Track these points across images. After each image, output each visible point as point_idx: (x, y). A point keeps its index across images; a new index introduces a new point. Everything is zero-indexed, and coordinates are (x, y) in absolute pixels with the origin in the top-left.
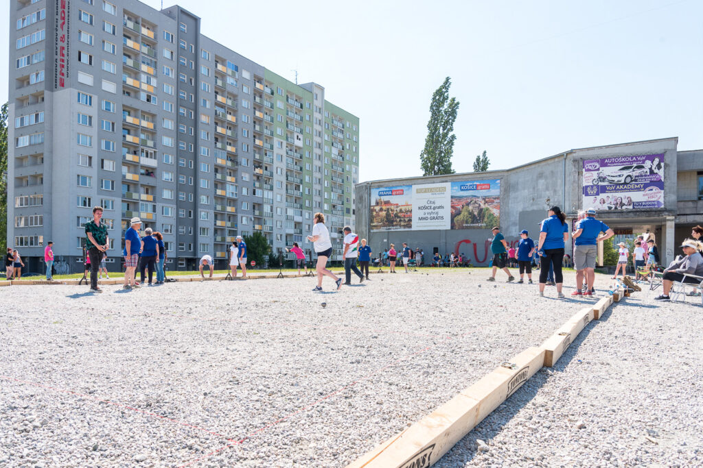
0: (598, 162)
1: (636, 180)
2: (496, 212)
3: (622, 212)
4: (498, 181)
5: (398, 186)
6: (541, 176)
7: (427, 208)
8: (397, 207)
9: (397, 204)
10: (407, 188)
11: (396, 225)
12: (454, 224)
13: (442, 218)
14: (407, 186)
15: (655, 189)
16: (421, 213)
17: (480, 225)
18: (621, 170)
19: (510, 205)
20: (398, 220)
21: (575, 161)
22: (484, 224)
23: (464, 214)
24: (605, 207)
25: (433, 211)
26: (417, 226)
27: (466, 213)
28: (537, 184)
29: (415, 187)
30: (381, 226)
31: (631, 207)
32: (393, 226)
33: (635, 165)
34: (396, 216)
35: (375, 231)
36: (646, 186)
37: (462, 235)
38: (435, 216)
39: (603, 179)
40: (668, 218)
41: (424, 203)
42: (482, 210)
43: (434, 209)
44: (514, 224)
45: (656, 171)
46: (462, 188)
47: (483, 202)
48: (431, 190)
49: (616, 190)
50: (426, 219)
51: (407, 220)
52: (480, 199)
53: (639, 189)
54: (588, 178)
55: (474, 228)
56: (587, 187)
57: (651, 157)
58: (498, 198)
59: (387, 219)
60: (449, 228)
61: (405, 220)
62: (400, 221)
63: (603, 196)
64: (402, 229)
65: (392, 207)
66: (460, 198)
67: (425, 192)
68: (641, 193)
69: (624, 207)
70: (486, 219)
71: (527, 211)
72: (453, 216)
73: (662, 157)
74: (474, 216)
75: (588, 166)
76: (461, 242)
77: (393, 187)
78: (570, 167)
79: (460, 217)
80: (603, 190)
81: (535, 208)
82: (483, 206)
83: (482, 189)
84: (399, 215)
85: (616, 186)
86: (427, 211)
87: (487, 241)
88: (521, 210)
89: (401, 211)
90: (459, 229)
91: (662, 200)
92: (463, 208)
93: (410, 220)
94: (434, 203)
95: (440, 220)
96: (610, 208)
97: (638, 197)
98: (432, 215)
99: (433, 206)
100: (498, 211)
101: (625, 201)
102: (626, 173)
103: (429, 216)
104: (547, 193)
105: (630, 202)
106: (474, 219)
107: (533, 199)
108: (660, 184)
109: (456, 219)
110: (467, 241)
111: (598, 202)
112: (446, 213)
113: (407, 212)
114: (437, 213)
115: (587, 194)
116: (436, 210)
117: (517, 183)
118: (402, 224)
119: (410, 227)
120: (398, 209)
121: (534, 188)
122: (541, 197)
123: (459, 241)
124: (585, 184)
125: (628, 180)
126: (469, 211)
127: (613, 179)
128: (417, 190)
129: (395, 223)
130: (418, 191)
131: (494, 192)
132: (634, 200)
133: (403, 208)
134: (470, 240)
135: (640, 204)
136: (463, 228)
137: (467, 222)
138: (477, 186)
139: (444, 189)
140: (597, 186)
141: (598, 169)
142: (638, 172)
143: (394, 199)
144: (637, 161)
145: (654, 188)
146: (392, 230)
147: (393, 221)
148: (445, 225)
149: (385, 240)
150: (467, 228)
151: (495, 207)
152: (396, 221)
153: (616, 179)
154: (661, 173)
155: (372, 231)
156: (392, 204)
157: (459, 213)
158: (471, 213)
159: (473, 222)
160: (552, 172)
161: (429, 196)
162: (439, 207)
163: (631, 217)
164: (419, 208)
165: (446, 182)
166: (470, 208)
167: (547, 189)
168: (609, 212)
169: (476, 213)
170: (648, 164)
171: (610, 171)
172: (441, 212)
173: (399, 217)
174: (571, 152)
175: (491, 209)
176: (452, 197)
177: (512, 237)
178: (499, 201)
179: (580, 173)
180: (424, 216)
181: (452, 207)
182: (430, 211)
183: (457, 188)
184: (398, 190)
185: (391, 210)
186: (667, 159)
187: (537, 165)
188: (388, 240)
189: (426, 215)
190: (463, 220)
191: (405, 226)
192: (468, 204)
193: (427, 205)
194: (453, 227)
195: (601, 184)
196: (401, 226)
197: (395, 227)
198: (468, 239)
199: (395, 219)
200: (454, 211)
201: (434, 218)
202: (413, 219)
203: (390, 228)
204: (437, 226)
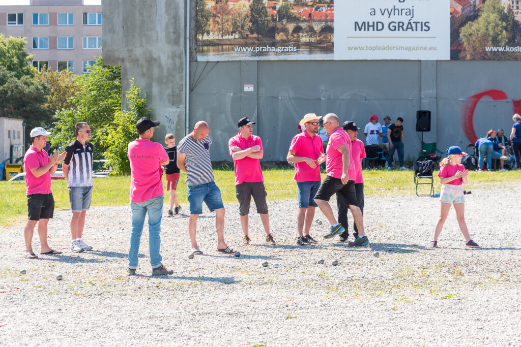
11: (284, 43)
12: (460, 44)
13: (425, 26)
20: (291, 27)
23: (487, 19)
25: (399, 5)
27: (493, 17)
30: (233, 44)
32: (274, 44)
34: (284, 14)
35: (212, 57)
37: (482, 77)
38: (405, 19)
50: (376, 26)
51: (317, 27)
55: (515, 57)
59: (254, 21)
60: (447, 56)
61: (311, 29)
62: (298, 30)
64: (304, 56)
72: (457, 24)
74: (516, 24)
76: (478, 97)
79: (478, 26)
84: (294, 11)
86: (379, 4)
90: (473, 59)
93: (328, 29)
95: (419, 33)
98: (396, 18)
103: (386, 20)
106: (515, 33)
109: (464, 31)
110: (497, 95)
113: (317, 4)
114: (410, 12)
116: (409, 4)
118: (304, 39)
119: (330, 49)
123: (474, 93)
126: (500, 11)
129: (279, 37)
134: (505, 90)
136: (485, 57)
137: (495, 42)
146: (272, 57)
147: (273, 31)
148: (435, 46)
149: (249, 88)
150: (496, 56)
152: (285, 30)
155: (200, 58)
157: (474, 16)
158: (506, 17)
159: (511, 42)
166: (505, 2)
169: (520, 17)
172: (421, 10)
173: (292, 19)
180: (371, 20)
182: (389, 4)
188: (257, 88)
189: (378, 17)
190: (486, 35)
191: (311, 47)
194: (456, 52)
196: (298, 45)
197: (279, 49)
198: (499, 88)
199: (279, 25)
200: (459, 8)
201: (400, 26)
202: (336, 26)
203: (265, 49)
204: (409, 49)
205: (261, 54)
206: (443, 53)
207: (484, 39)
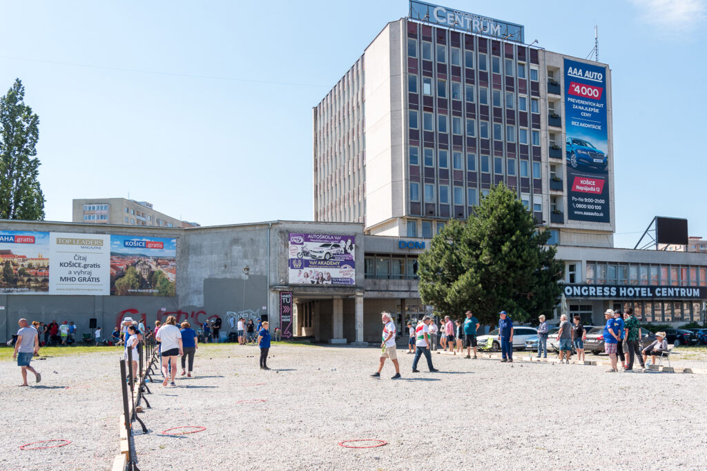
0: (302, 236)
1: (333, 258)
2: (171, 277)
3: (322, 287)
4: (174, 241)
5: (26, 231)
6: (236, 241)
7: (74, 265)
8: (24, 261)
9: (24, 257)
10: (42, 235)
11: (21, 286)
12: (115, 288)
13: (98, 280)
14: (41, 232)
15: (349, 268)
16: (65, 272)
17: (151, 291)
18: (322, 246)
19: (189, 270)
20: (26, 279)
21: (281, 232)
22: (156, 291)
23: (129, 277)
24: (308, 281)
25: (84, 270)
26: (55, 288)
27: (132, 276)
28: (231, 250)
29: (54, 236)
31: (330, 283)
32: (16, 287)
33: (333, 243)
34: (22, 273)
36: (341, 264)
37: (127, 303)
38: (87, 276)
39: (306, 253)
40: (359, 294)
41: (69, 258)
42: (153, 273)
43: (85, 266)
44: (197, 292)
45: (349, 251)
46: (127, 243)
47: (155, 263)
48: (81, 242)
49: (318, 266)
50: (71, 279)
51: (40, 279)
52: (151, 260)
53: (336, 266)
54: (294, 251)
55: (143, 294)
56: (292, 259)
57: (345, 238)
58: (174, 260)
59: (5, 276)
60: (108, 293)
61: (37, 280)
62: (29, 280)
63: (307, 270)
64: (33, 293)
65: (16, 260)
66: (123, 256)
67: (71, 243)
68: (338, 270)
69: (324, 282)
70: (158, 284)
71: (216, 279)
72: (113, 279)
73: (353, 238)
74: (143, 279)
75: (293, 239)
76: (124, 312)
77: (16, 231)
78: (276, 238)
79: (124, 280)
80: (306, 264)
81: (228, 276)
82: (154, 268)
83: (153, 248)
84: (28, 272)
85: (318, 262)
86: (73, 269)
87: (161, 311)
88: (207, 277)
89: (30, 266)
90: (122, 295)
91: (353, 278)
92: (127, 268)
93: (46, 280)
94: (85, 259)
95: (94, 283)
96: (313, 282)
97: (336, 273)
98: (82, 276)
99: (83, 263)
100: (174, 275)
101: (325, 277)
102: (326, 250)
103: (77, 276)
104: (246, 261)
105: (329, 278)
106: (143, 283)
107: (225, 267)
108: (351, 263)
109: (117, 282)
110: (134, 311)
111: (302, 275)
112: (105, 274)
113: (40, 268)
114: (90, 273)
115: (292, 267)
116: (89, 269)
117: (201, 246)
118: (33, 284)
119: (47, 289)
120: (26, 264)
121: (226, 254)
122: (236, 265)
123: (121, 310)
124: (291, 257)
125: (328, 257)
126: (135, 274)
127: (315, 254)
128: (58, 239)
129: (19, 284)
130: (59, 241)
131: (169, 253)
132: (332, 276)
133: (34, 263)
134: (138, 309)
135: (337, 280)
136: (128, 294)
137: (133, 287)
138: (147, 243)
139: (101, 242)
140: (302, 260)
141: (302, 244)
142: (334, 250)
143: (18, 249)
144: (334, 240)
145: (348, 266)
146: (15, 293)
147: (16, 281)
148: (102, 288)
149: (2, 308)
150: (133, 294)
151: (170, 271)
152: (22, 281)
153: (318, 255)
154: (353, 253)
156: (14, 256)
157: (122, 275)
158: (138, 276)
159: (141, 287)
160: (252, 239)
161: (77, 248)
162: (93, 266)
163: (331, 291)
164: (61, 264)
165: (103, 233)
166: (138, 269)
167: (245, 257)
168: (312, 286)
169: (145, 277)
170: (343, 243)
171: (312, 246)
172: (95, 273)
173: (26, 275)
174: (278, 223)
175: (164, 272)
176: (112, 254)
177: (195, 307)
178: (174, 264)
179: (286, 245)
180: (69, 276)
181: (112, 266)
182: (79, 269)
183: (118, 243)
184: (26, 237)
185: (14, 264)
186: (357, 241)
187: (230, 230)
188: (7, 308)
189: (73, 275)
190: (128, 285)
191: (37, 289)
192: (135, 265)
193: (74, 261)
194: (113, 291)
195: (304, 258)
196: (29, 287)
197: (19, 289)
198: (135, 307)
199: (19, 278)
200: (115, 272)
201: (84, 279)
202: (50, 278)
203: (11, 289)
204: (89, 290)
205: (9, 291)
206: (107, 292)
207: (127, 286)
